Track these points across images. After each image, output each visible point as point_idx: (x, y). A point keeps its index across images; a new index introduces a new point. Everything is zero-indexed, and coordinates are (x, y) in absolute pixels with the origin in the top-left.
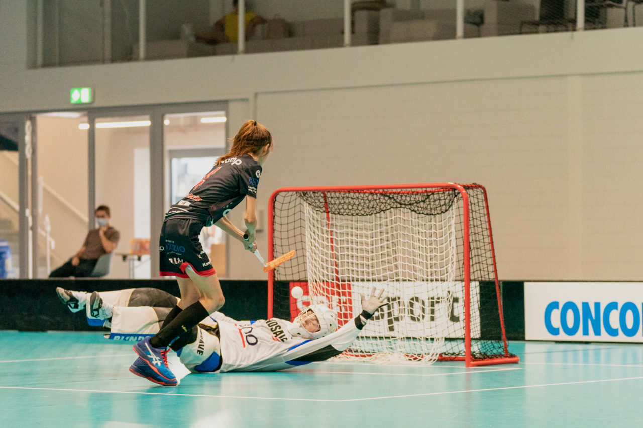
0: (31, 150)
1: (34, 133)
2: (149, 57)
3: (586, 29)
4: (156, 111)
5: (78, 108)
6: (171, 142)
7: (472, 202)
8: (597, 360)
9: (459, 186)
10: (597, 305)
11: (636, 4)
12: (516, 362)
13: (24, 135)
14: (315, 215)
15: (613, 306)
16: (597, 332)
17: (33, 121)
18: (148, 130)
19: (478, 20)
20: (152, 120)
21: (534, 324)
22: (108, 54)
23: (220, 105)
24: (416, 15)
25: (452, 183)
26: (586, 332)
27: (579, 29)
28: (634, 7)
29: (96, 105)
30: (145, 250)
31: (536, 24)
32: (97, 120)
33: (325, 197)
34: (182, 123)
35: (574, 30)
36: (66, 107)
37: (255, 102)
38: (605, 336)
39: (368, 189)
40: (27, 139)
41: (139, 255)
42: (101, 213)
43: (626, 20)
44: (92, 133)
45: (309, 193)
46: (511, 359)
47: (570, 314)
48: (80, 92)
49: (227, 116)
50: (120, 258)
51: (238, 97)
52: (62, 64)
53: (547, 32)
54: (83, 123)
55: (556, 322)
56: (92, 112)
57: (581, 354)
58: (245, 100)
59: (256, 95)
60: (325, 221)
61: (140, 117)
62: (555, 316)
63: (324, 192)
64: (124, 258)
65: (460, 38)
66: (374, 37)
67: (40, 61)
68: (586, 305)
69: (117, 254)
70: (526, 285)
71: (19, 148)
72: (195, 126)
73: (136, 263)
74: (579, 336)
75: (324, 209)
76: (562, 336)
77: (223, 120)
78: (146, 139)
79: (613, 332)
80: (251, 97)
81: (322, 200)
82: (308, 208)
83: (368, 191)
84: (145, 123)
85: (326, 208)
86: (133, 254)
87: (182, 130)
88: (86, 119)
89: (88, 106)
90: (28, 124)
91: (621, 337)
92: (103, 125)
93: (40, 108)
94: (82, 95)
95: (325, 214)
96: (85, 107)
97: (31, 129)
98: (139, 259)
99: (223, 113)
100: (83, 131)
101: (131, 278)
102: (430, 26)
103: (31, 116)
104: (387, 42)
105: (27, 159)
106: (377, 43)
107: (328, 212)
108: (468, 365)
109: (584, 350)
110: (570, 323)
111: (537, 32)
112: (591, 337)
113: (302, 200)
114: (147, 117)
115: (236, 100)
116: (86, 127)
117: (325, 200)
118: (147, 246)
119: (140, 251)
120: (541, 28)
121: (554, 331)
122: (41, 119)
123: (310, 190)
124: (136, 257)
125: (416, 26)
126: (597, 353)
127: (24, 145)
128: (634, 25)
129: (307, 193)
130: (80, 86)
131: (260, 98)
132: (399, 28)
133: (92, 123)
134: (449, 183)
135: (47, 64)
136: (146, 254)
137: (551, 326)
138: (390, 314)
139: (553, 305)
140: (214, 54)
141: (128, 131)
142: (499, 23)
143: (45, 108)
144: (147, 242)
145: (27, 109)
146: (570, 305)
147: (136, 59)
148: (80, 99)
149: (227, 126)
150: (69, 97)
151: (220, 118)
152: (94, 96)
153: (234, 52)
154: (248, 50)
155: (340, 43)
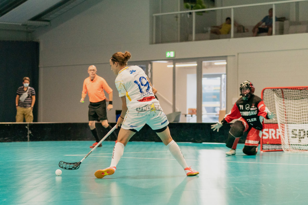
0: (151, 75)
1: (152, 68)
2: (196, 40)
4: (199, 60)
5: (169, 60)
6: (205, 72)
17: (151, 64)
18: (196, 67)
20: (197, 63)
22: (179, 39)
23: (224, 58)
24: (297, 23)
29: (177, 58)
30: (194, 112)
32: (176, 63)
36: (164, 59)
37: (238, 56)
39: (299, 88)
40: (149, 71)
44: (174, 68)
48: (170, 53)
49: (227, 62)
50: (184, 116)
51: (231, 54)
52: (162, 42)
54: (169, 65)
56: (174, 60)
58: (234, 56)
59: (238, 54)
61: (190, 63)
63: (282, 89)
64: (186, 115)
66: (281, 31)
67: (154, 41)
69: (183, 114)
72: (211, 65)
73: (191, 117)
78: (195, 70)
80: (236, 55)
82: (276, 95)
84: (195, 64)
86: (189, 114)
87: (206, 67)
88: (172, 63)
89: (173, 58)
90: (149, 65)
92: (178, 65)
93: (154, 59)
94: (170, 54)
96: (171, 58)
97: (150, 67)
98: (192, 116)
99: (225, 61)
100: (170, 68)
103: (150, 62)
104: (288, 33)
113: (274, 92)
114: (196, 62)
115: (230, 56)
116: (172, 66)
118: (195, 111)
119: (192, 113)
122: (154, 63)
123: (276, 89)
125: (299, 27)
127: (148, 73)
130: (170, 51)
131: (240, 55)
132: (292, 28)
133: (174, 64)
135: (157, 43)
136: (194, 114)
138: (300, 135)
140: (219, 38)
141: (185, 68)
143: (156, 59)
144: (195, 109)
145: (149, 59)
147: (191, 40)
148: (170, 56)
149: (227, 66)
150: (165, 55)
151: (224, 63)
152: (175, 54)
153: (230, 37)
154: (235, 37)
155: (271, 34)
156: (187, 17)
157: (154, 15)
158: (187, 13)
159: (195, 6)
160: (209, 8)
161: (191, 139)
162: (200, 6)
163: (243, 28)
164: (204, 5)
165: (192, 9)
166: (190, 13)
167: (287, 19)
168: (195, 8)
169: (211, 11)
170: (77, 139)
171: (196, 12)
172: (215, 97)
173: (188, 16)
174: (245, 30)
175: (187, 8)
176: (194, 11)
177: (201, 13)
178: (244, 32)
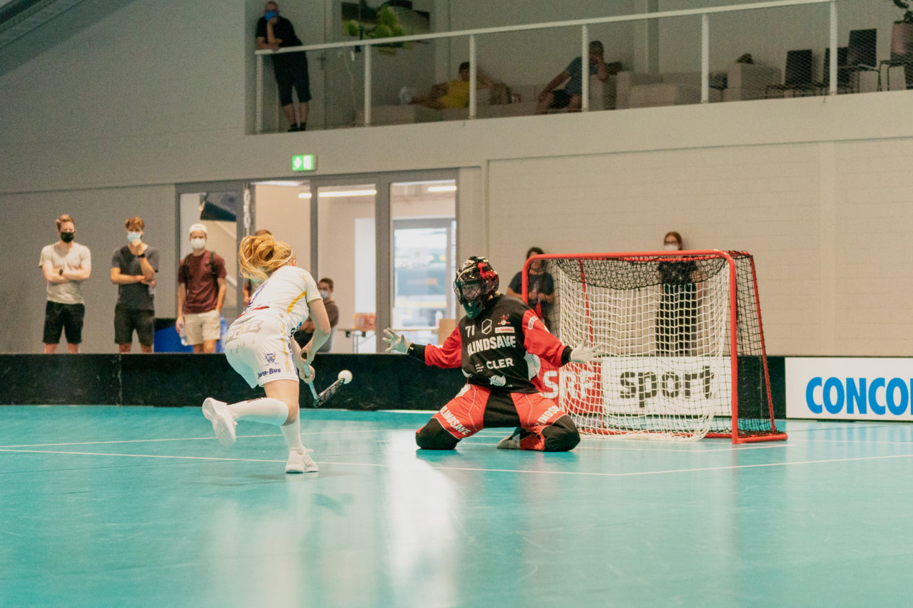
0: (249, 220)
1: (252, 202)
2: (374, 123)
3: (839, 93)
4: (383, 179)
5: (300, 176)
6: (398, 213)
7: (740, 273)
8: (863, 436)
9: (725, 253)
10: (863, 381)
11: (891, 67)
12: (784, 440)
13: (242, 203)
14: (571, 285)
15: (879, 382)
16: (863, 410)
17: (252, 188)
18: (373, 199)
19: (720, 83)
20: (378, 188)
21: (795, 401)
23: (450, 172)
24: (653, 79)
25: (717, 250)
26: (850, 410)
27: (832, 93)
28: (888, 70)
29: (319, 172)
30: (370, 325)
31: (784, 88)
32: (319, 189)
33: (581, 265)
34: (406, 193)
35: (827, 94)
36: (287, 175)
37: (488, 170)
38: (871, 414)
39: (628, 256)
40: (246, 208)
41: (364, 330)
42: (324, 285)
43: (880, 83)
44: (314, 203)
45: (565, 260)
46: (779, 436)
47: (834, 391)
48: (302, 160)
49: (457, 184)
50: (344, 334)
51: (469, 164)
52: (282, 129)
53: (794, 96)
54: (302, 191)
55: (818, 398)
56: (315, 180)
57: (845, 432)
58: (478, 167)
59: (489, 162)
60: (581, 291)
61: (358, 186)
62: (818, 393)
63: (581, 259)
64: (348, 333)
65: (705, 102)
66: (611, 102)
67: (259, 127)
68: (850, 381)
69: (339, 330)
70: (787, 360)
71: (237, 219)
72: (420, 195)
73: (361, 339)
74: (843, 414)
75: (580, 278)
76: (825, 414)
77: (454, 188)
78: (372, 209)
79: (880, 410)
80: (483, 165)
81: (578, 268)
82: (564, 276)
83: (628, 259)
84: (370, 191)
85: (583, 278)
86: (357, 329)
87: (406, 200)
88: (308, 188)
89: (311, 174)
90: (247, 192)
91: (888, 415)
92: (325, 194)
93: (259, 176)
94: (304, 162)
95: (581, 284)
96: (307, 174)
97: (249, 197)
98: (364, 335)
99: (454, 181)
100: (304, 200)
101: (355, 352)
102: (671, 90)
103: (249, 184)
104: (626, 106)
105: (246, 229)
106: (614, 108)
107: (584, 283)
108: (736, 442)
109: (848, 428)
110: (834, 400)
111: (783, 97)
112: (857, 415)
113: (558, 268)
114: (373, 185)
115: (466, 168)
116: (309, 195)
117: (582, 268)
118: (372, 321)
119: (365, 327)
120: (787, 92)
121: (816, 409)
122: (259, 186)
123: (566, 258)
124: (359, 333)
125: (656, 89)
126: (862, 431)
127: (242, 215)
128: (888, 89)
129: (563, 261)
130: (302, 153)
131: (492, 164)
132: (638, 92)
133: (314, 191)
134: (715, 250)
135: (267, 130)
136: (371, 329)
137: (813, 403)
138: (641, 389)
139: (816, 382)
140: (441, 119)
141: (350, 200)
142: (743, 87)
143: (263, 176)
144: (372, 317)
145: (245, 176)
146: (833, 381)
147: (362, 125)
148: (302, 166)
149: (457, 195)
150: (290, 164)
151: (449, 187)
152: (316, 164)
153: (465, 117)
154: (479, 115)
155: (578, 108)
156: (349, 58)
157: (258, 52)
158: (350, 47)
159: (374, 30)
160: (412, 34)
161: (346, 399)
162: (389, 30)
163: (508, 91)
164: (398, 26)
165: (361, 38)
166: (358, 49)
167: (627, 69)
168: (373, 34)
169: (419, 41)
170: (27, 402)
171: (374, 46)
172: (434, 282)
173: (353, 55)
174: (513, 98)
175: (353, 33)
176: (367, 42)
177: (388, 49)
178: (510, 101)
